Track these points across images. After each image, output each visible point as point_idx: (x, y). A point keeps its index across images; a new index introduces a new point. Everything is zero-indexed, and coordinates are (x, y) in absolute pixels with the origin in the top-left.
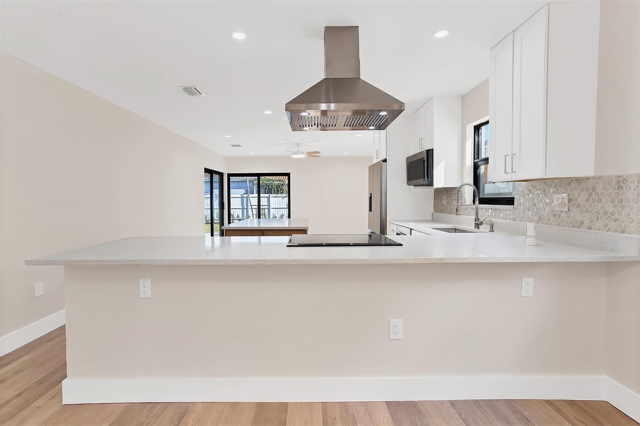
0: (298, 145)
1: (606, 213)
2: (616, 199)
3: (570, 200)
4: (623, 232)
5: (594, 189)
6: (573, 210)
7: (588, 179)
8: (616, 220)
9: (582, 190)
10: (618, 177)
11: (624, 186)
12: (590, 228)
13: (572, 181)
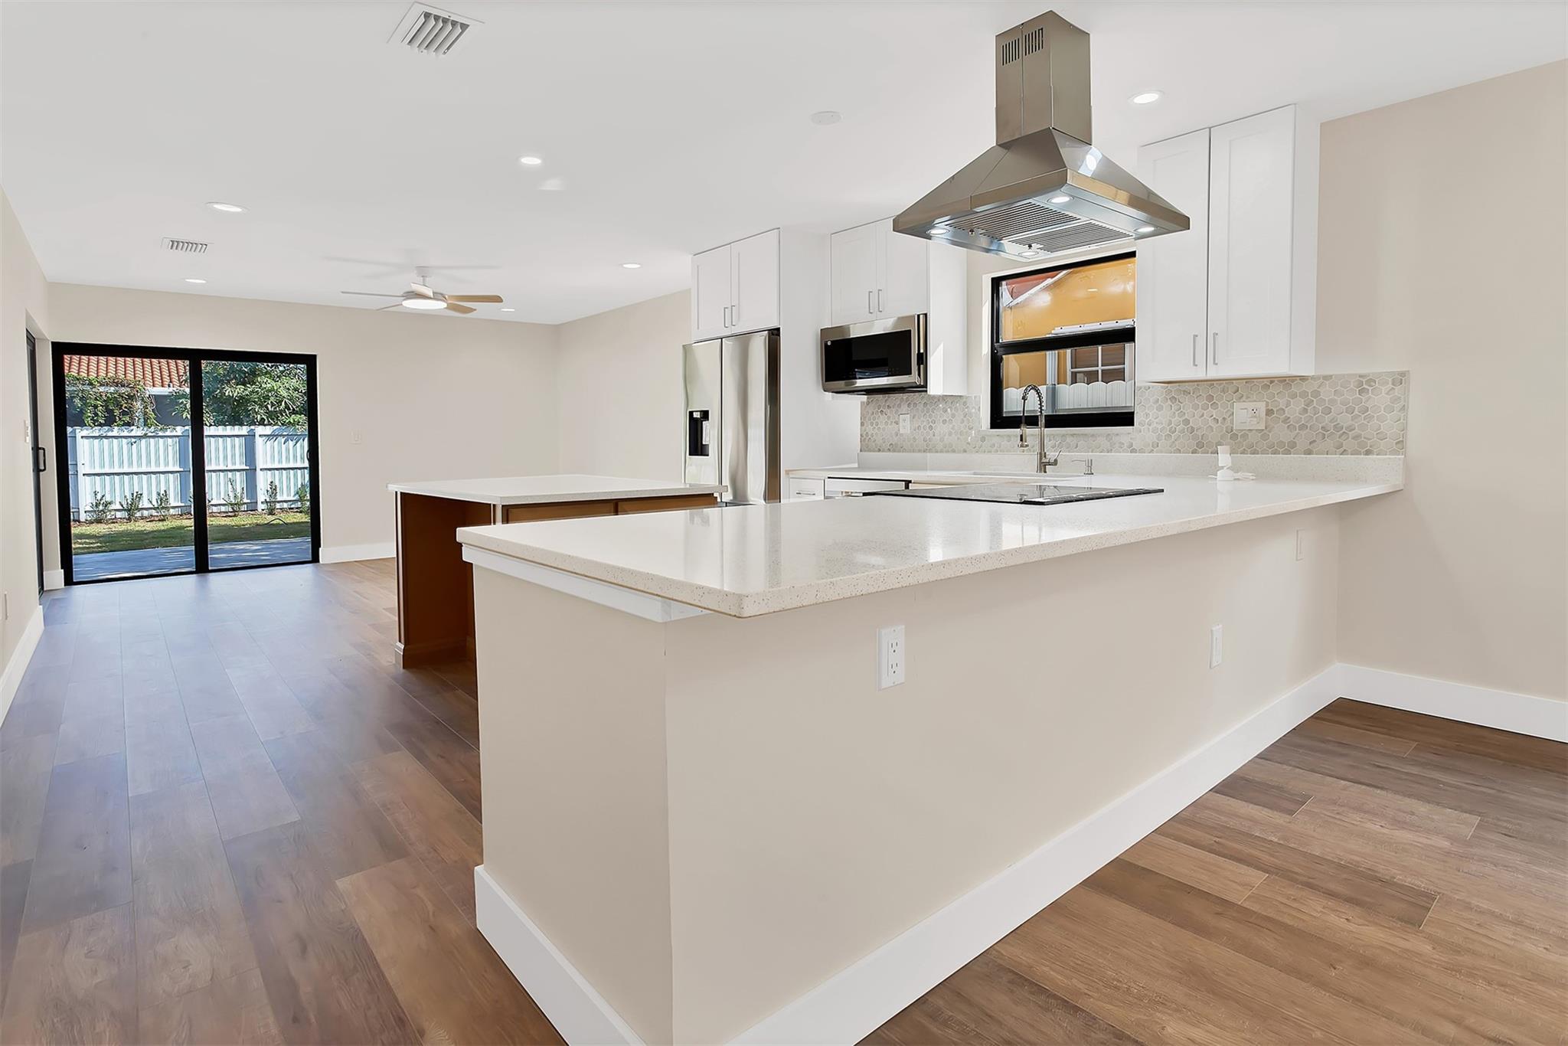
0: (423, 272)
1: (1337, 428)
2: (1357, 407)
3: (1269, 412)
4: (1368, 453)
5: (1316, 394)
6: (1274, 427)
7: (1303, 378)
8: (1356, 437)
9: (1294, 396)
10: (1360, 376)
11: (1370, 389)
12: (1309, 452)
13: (1272, 382)
